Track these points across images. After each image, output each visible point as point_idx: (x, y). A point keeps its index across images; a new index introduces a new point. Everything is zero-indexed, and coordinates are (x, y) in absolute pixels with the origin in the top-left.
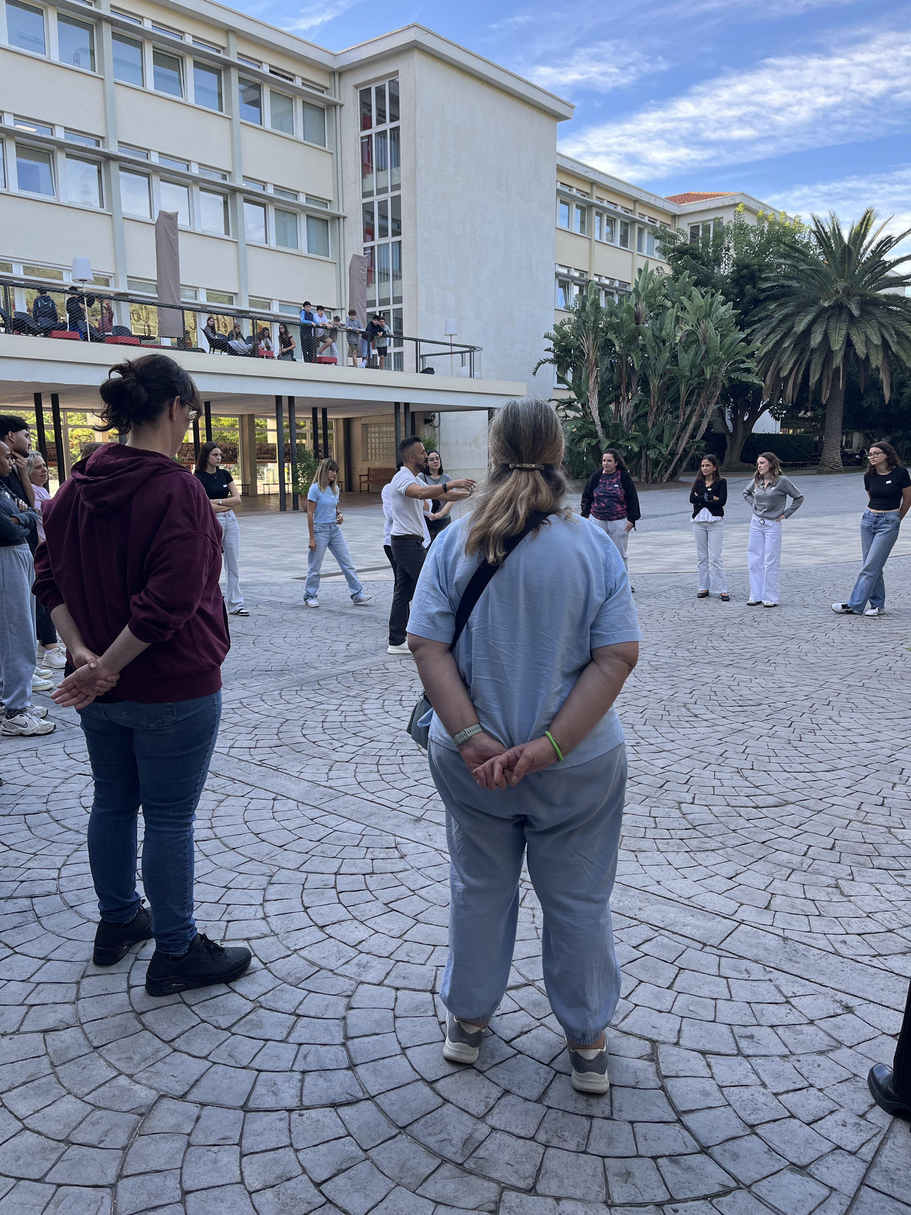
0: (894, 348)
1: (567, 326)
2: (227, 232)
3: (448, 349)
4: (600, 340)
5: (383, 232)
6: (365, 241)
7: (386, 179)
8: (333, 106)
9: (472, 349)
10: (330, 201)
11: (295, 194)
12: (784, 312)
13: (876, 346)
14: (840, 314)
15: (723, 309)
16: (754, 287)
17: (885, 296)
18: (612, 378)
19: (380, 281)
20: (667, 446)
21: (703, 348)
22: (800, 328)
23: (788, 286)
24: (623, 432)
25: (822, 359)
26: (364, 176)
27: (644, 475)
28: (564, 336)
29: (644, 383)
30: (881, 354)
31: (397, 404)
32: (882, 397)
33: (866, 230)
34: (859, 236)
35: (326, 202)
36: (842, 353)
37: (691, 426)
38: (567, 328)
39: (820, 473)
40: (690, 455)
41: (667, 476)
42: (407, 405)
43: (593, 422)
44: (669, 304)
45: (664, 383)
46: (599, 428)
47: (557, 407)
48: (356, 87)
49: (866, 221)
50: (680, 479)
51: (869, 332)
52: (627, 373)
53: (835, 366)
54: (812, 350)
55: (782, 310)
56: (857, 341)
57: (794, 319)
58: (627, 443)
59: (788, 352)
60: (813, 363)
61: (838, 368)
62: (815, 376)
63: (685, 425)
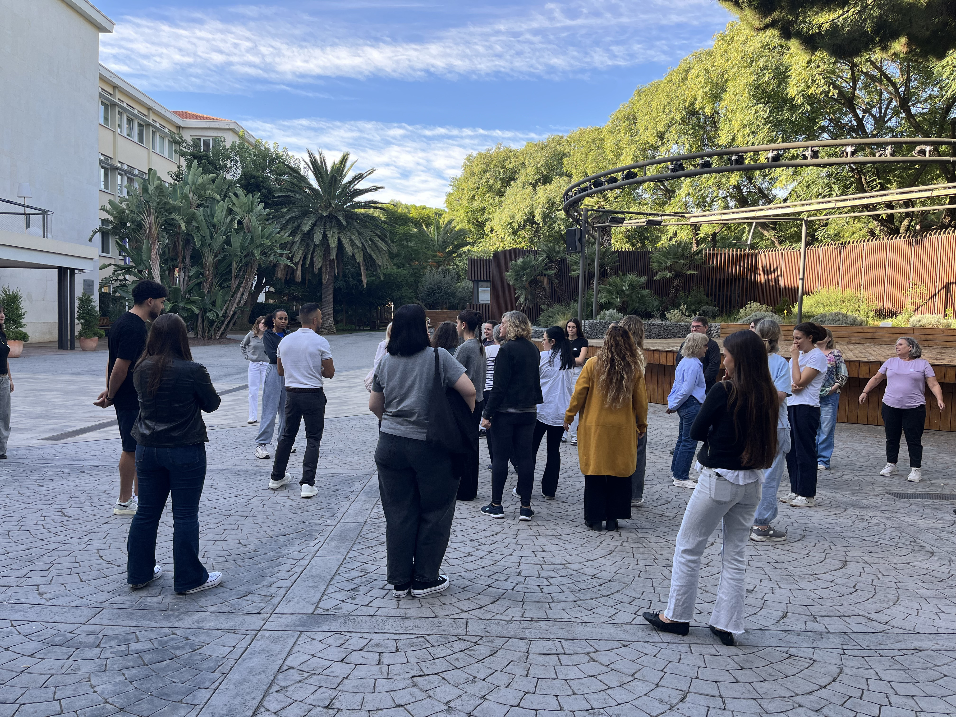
0: (369, 250)
3: (22, 210)
4: (164, 219)
9: (44, 213)
12: (293, 215)
13: (358, 247)
14: (331, 222)
15: (260, 207)
20: (220, 309)
21: (249, 235)
22: (306, 228)
23: (292, 197)
24: (182, 297)
25: (322, 252)
27: (201, 333)
28: (121, 211)
30: (362, 253)
32: (360, 281)
33: (344, 166)
34: (339, 168)
36: (336, 250)
37: (239, 294)
38: (124, 205)
40: (236, 317)
41: (219, 333)
44: (218, 198)
45: (218, 260)
50: (228, 336)
51: (353, 237)
52: (183, 248)
53: (332, 258)
54: (315, 245)
55: (290, 214)
56: (346, 242)
57: (299, 221)
58: (188, 307)
59: (297, 245)
60: (315, 254)
61: (334, 260)
62: (318, 264)
63: (234, 294)
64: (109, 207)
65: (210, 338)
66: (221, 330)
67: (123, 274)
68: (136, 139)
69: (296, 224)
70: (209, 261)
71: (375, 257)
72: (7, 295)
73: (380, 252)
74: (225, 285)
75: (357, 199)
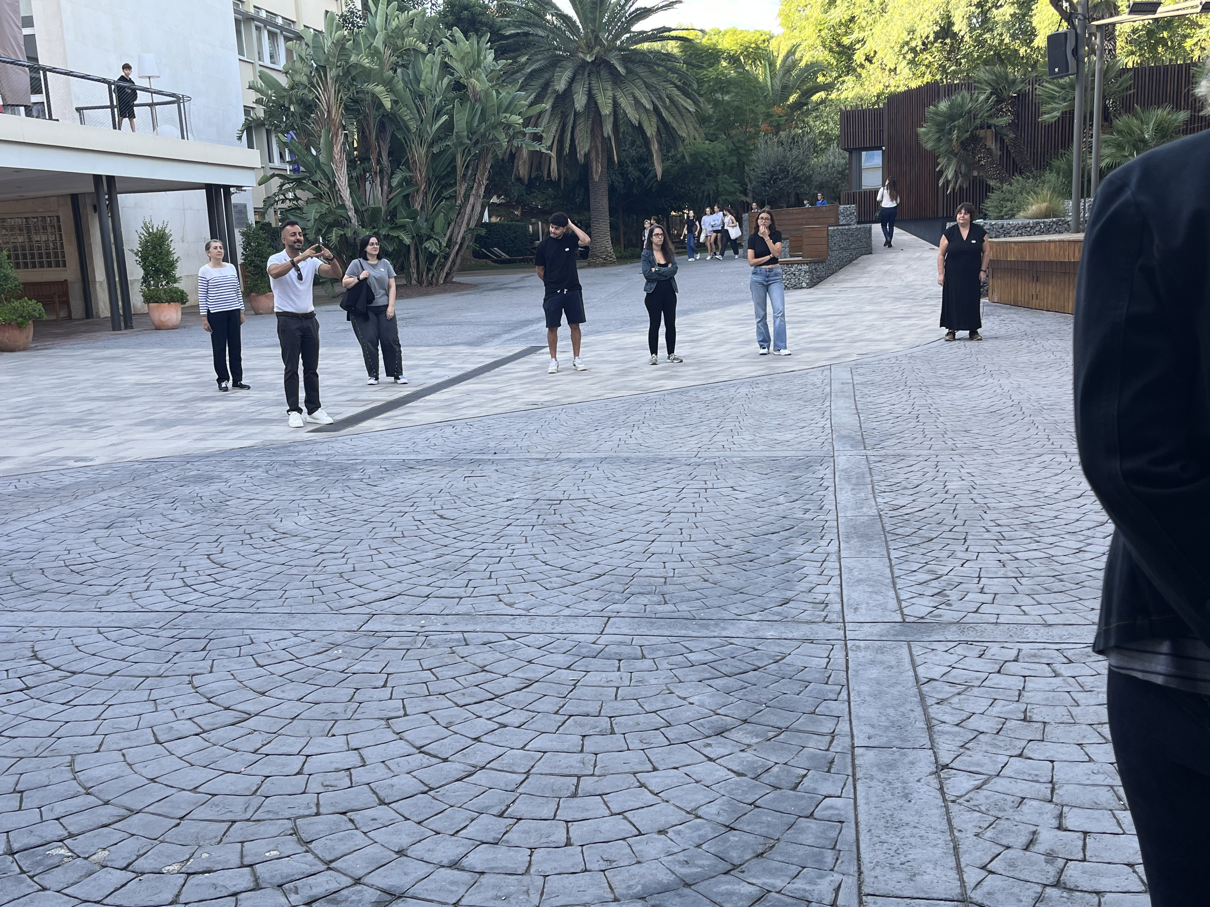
4: (347, 93)
9: (178, 100)
12: (536, 66)
13: (647, 111)
15: (490, 57)
22: (561, 86)
25: (589, 125)
27: (415, 276)
30: (654, 121)
31: (97, 178)
32: (654, 172)
36: (612, 118)
40: (464, 247)
41: (444, 274)
42: (111, 180)
44: (424, 48)
45: (435, 152)
51: (638, 93)
52: (377, 139)
53: (606, 135)
54: (576, 114)
55: (532, 65)
56: (625, 103)
57: (547, 75)
58: (394, 234)
59: (547, 115)
60: (577, 131)
61: (609, 138)
62: (583, 148)
63: (461, 207)
64: (259, 82)
67: (293, 189)
69: (542, 81)
70: (420, 157)
71: (675, 125)
72: (149, 233)
74: (445, 194)
75: (637, 27)
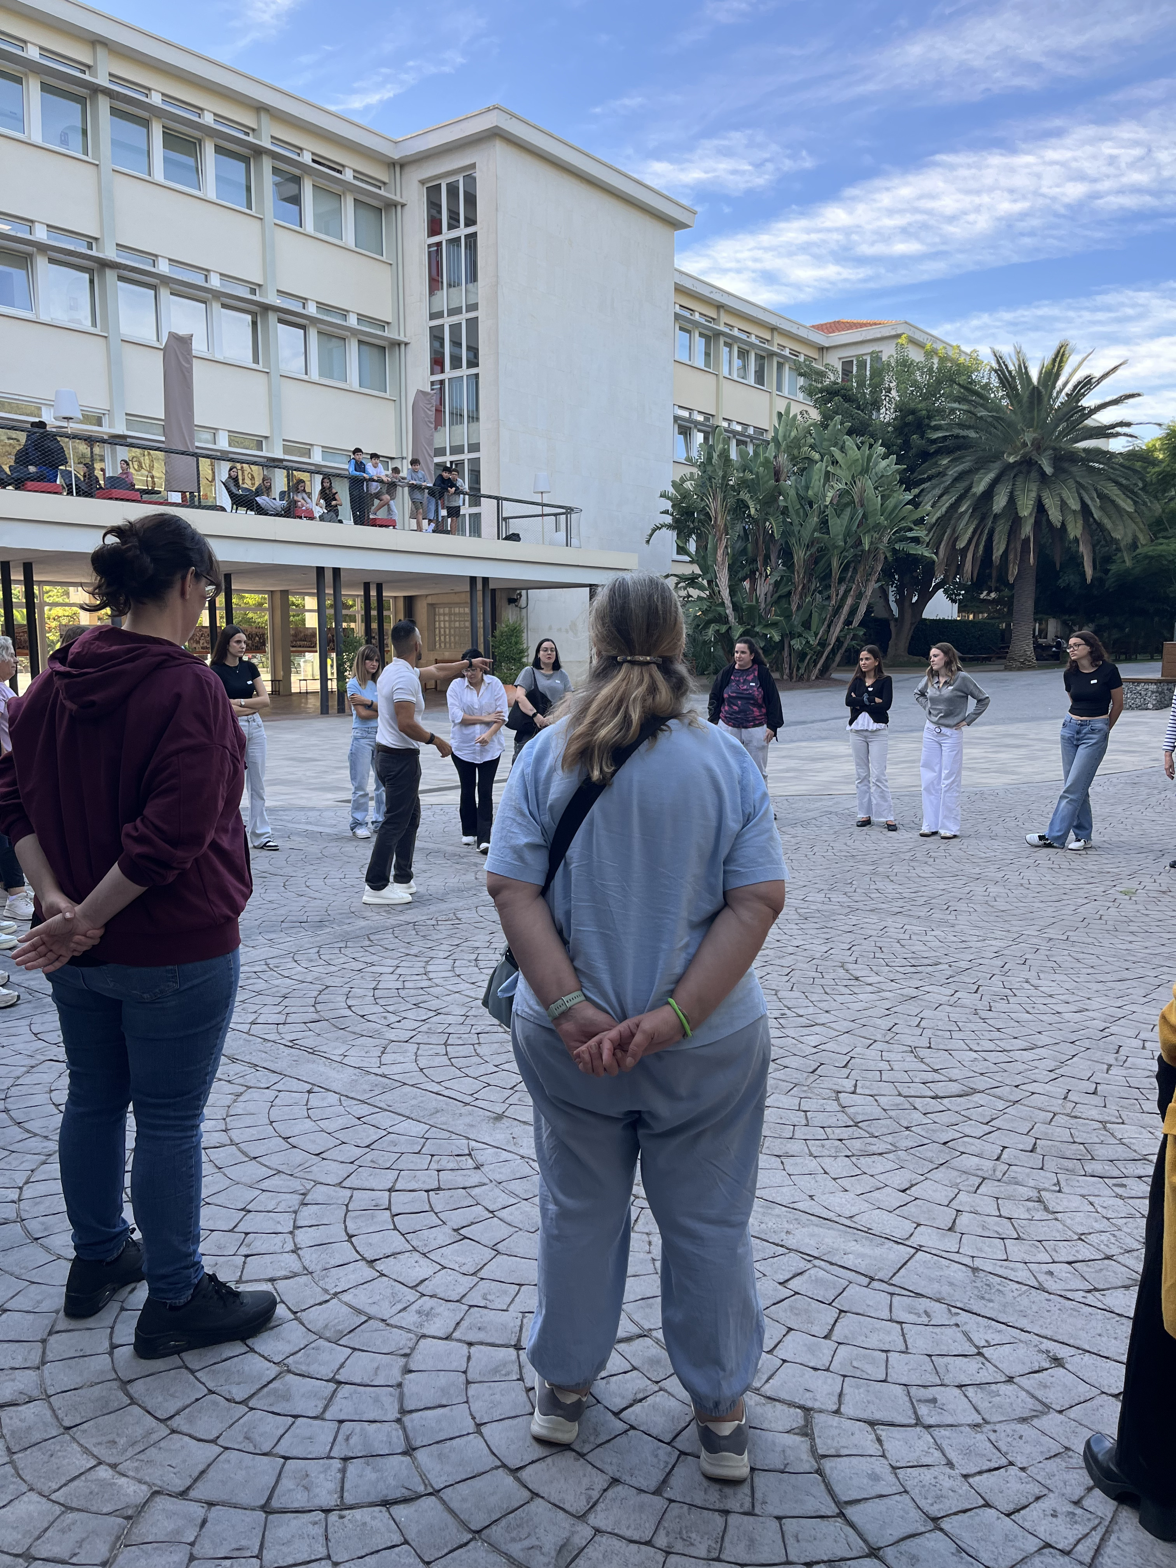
0: (1097, 514)
1: (688, 483)
2: (256, 360)
3: (538, 510)
4: (731, 501)
5: (456, 363)
6: (432, 373)
7: (460, 297)
8: (392, 205)
9: (569, 510)
10: (388, 323)
11: (344, 313)
12: (960, 468)
13: (1074, 511)
15: (884, 463)
16: (922, 437)
17: (1084, 450)
18: (746, 547)
19: (451, 424)
20: (816, 635)
21: (860, 512)
22: (980, 488)
23: (963, 437)
24: (760, 616)
25: (1007, 527)
26: (432, 292)
27: (787, 671)
28: (685, 495)
29: (787, 554)
30: (1080, 523)
31: (473, 579)
32: (1083, 574)
33: (1060, 368)
34: (1051, 375)
35: (384, 325)
36: (1032, 520)
37: (846, 610)
38: (688, 485)
39: (1008, 668)
40: (845, 645)
41: (816, 672)
42: (485, 580)
43: (723, 604)
44: (817, 457)
45: (811, 555)
46: (729, 611)
47: (677, 584)
48: (422, 182)
49: (1059, 357)
50: (835, 675)
51: (1066, 493)
52: (765, 542)
53: (1024, 535)
54: (996, 516)
55: (956, 467)
56: (1050, 503)
57: (970, 478)
58: (765, 631)
59: (967, 515)
60: (995, 532)
61: (1027, 540)
62: (1000, 547)
64: (671, 491)
65: (800, 679)
66: (819, 666)
67: (685, 588)
68: (751, 380)
69: (964, 484)
70: (799, 558)
71: (1109, 526)
73: (1121, 516)
74: (825, 594)
